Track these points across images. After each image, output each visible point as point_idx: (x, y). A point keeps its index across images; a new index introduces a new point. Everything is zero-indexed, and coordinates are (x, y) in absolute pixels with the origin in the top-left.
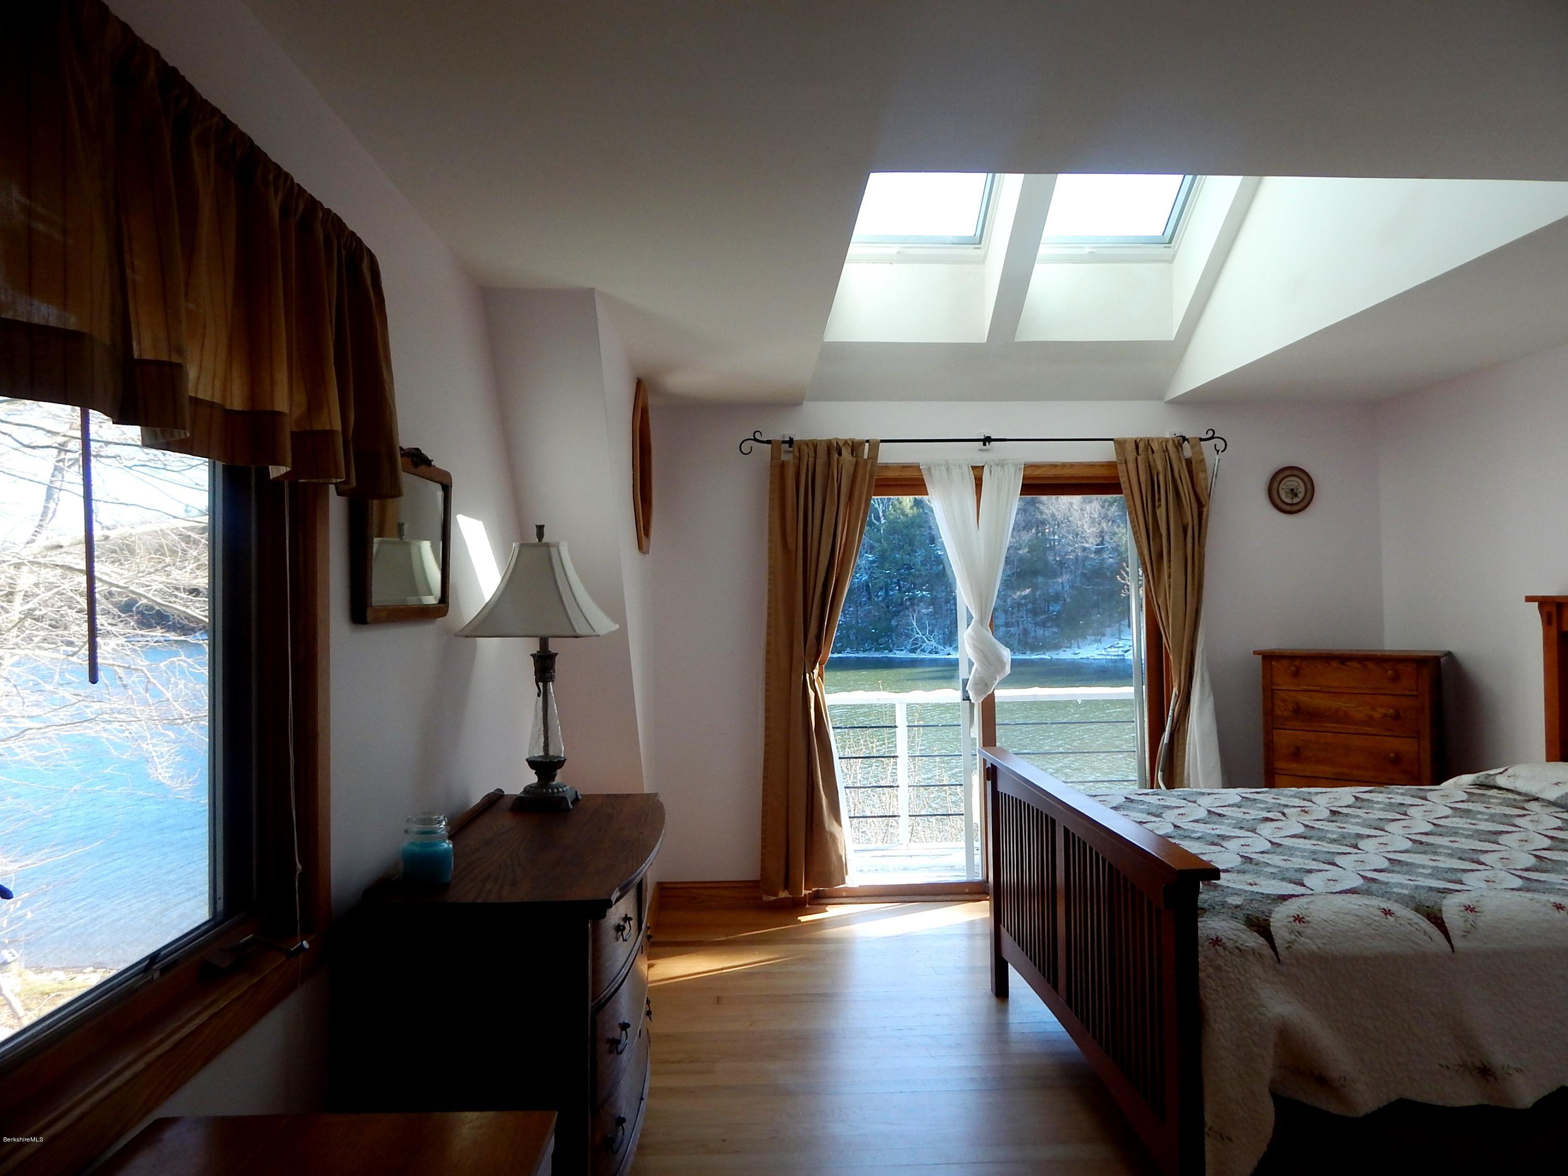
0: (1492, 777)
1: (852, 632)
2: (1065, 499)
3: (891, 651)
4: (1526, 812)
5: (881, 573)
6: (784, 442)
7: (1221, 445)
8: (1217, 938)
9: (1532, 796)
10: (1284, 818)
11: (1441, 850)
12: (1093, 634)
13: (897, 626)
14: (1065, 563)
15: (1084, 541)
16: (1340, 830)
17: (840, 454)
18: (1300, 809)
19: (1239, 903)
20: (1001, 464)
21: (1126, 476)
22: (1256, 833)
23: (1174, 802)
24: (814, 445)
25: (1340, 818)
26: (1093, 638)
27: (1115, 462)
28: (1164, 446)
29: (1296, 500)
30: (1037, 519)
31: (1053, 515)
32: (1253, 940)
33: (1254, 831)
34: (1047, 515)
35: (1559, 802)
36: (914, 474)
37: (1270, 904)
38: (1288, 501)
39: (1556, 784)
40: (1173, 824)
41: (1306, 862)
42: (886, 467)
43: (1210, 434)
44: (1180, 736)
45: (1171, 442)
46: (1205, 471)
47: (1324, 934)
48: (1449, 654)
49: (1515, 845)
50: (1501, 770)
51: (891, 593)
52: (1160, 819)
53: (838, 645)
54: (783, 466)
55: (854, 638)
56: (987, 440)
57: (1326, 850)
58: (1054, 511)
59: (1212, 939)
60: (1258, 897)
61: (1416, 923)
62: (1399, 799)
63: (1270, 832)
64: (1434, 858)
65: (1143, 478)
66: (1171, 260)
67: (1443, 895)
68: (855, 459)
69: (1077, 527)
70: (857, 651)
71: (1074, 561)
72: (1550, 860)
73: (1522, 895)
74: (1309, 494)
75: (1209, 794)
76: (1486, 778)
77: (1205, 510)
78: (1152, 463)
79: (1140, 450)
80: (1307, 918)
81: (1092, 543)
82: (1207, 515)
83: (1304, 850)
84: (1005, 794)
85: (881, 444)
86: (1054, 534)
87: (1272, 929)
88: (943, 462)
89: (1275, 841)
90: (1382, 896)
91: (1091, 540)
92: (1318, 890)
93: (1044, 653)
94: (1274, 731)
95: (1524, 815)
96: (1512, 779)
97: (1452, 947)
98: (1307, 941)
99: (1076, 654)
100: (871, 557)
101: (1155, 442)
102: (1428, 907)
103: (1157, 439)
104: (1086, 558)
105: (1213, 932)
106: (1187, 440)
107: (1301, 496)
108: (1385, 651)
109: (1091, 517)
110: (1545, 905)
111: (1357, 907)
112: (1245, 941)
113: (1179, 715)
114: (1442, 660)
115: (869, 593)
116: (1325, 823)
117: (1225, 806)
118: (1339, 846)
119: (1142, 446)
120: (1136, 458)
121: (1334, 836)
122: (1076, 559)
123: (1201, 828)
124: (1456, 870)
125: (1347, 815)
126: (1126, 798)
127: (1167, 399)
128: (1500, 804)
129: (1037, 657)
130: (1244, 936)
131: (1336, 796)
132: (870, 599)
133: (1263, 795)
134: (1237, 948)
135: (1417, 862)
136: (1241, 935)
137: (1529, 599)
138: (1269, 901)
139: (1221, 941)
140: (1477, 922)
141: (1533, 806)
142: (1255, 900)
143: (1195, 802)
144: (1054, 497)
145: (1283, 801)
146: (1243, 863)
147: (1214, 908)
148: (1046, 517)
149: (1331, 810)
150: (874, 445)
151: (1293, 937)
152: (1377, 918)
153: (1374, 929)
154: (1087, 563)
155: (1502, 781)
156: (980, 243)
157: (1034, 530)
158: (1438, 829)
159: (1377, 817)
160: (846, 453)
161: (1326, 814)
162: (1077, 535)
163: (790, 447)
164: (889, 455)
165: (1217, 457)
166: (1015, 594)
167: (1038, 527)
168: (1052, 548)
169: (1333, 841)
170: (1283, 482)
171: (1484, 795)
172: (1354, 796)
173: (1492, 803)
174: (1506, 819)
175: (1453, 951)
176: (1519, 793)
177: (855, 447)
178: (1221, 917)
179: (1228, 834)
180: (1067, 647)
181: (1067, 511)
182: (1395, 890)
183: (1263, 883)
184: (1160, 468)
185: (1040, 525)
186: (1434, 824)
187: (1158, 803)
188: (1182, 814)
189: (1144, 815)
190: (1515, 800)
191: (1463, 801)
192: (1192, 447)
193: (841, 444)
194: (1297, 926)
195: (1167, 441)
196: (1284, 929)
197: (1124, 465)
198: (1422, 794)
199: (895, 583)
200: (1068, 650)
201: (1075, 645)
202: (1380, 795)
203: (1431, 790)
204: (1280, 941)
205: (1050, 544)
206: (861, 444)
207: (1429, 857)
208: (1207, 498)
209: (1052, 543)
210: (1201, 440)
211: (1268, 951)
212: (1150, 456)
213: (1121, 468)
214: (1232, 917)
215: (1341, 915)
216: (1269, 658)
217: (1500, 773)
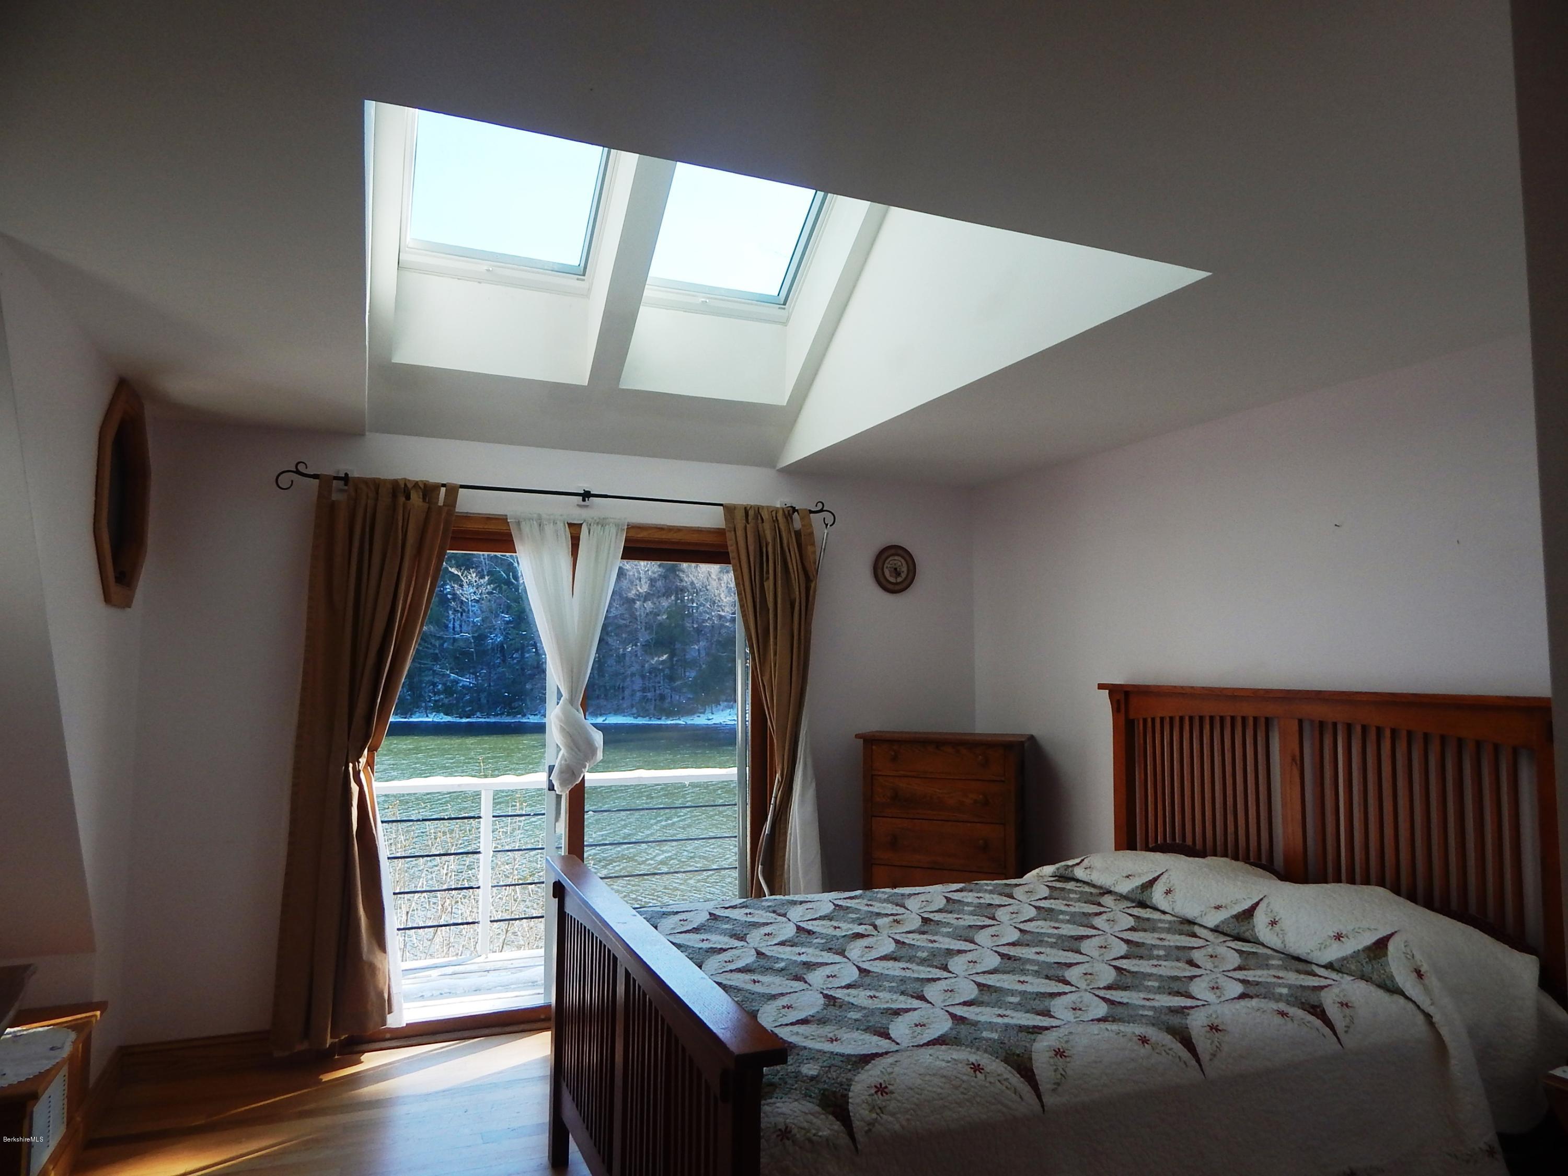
0: (1070, 869)
1: (483, 696)
2: (704, 568)
3: (524, 715)
4: (1102, 909)
5: (517, 634)
6: (336, 478)
7: (830, 520)
8: (787, 1127)
9: (1105, 888)
10: (875, 933)
11: (1028, 967)
12: (726, 701)
13: (532, 690)
14: (702, 631)
15: (720, 609)
16: (931, 945)
17: (408, 498)
18: (891, 918)
19: (815, 1073)
20: (602, 523)
21: (736, 544)
22: (845, 957)
23: (762, 916)
24: (376, 485)
25: (933, 927)
26: (726, 703)
27: (724, 529)
28: (774, 515)
29: (899, 580)
30: (677, 587)
31: (692, 583)
32: (827, 1127)
33: (842, 953)
34: (686, 583)
35: (1130, 896)
36: (503, 528)
37: (850, 1070)
38: (892, 580)
39: (1127, 877)
40: (756, 950)
41: (895, 997)
42: (467, 517)
43: (820, 507)
44: (782, 826)
45: (781, 512)
46: (813, 544)
47: (908, 1106)
48: (1032, 738)
49: (1095, 953)
50: (1078, 861)
51: (527, 655)
52: (742, 943)
53: (467, 709)
54: (333, 506)
55: (485, 701)
56: (586, 495)
57: (916, 975)
58: (694, 579)
59: (780, 1130)
60: (837, 1062)
61: (1006, 1079)
62: (988, 899)
63: (859, 953)
64: (1022, 979)
65: (751, 548)
66: (785, 323)
67: (1033, 1037)
68: (426, 505)
69: (715, 596)
70: (488, 716)
71: (711, 628)
72: (1129, 972)
73: (1109, 1028)
74: (911, 575)
75: (801, 903)
76: (1066, 870)
77: (813, 585)
78: (761, 533)
79: (750, 518)
80: (890, 1087)
81: (728, 612)
82: (815, 592)
83: (892, 979)
84: (571, 917)
85: (460, 489)
86: (693, 602)
87: (851, 1107)
88: (535, 516)
89: (865, 966)
90: (971, 1045)
91: (727, 609)
92: (905, 1042)
93: (679, 719)
94: (873, 818)
95: (1101, 913)
96: (1088, 871)
97: (1043, 1106)
98: (890, 1119)
99: (709, 720)
100: (507, 617)
101: (765, 511)
102: (1018, 1055)
103: (768, 507)
104: (722, 626)
105: (780, 1119)
106: (797, 511)
107: (903, 575)
108: (974, 734)
109: (727, 587)
110: (1130, 1040)
111: (944, 1064)
112: (819, 1129)
113: (781, 801)
114: (1026, 745)
115: (504, 656)
116: (916, 936)
117: (815, 919)
118: (929, 969)
119: (752, 514)
120: (746, 527)
121: (925, 955)
122: (713, 626)
123: (787, 953)
124: (1044, 995)
125: (938, 923)
126: (710, 914)
127: (777, 468)
128: (1079, 900)
129: (672, 722)
130: (817, 1122)
131: (928, 897)
132: (504, 661)
133: (857, 901)
134: (810, 1140)
135: (1006, 985)
136: (815, 1120)
137: (1101, 687)
138: (849, 1067)
139: (790, 1132)
140: (1067, 1070)
141: (1108, 900)
142: (833, 1065)
143: (784, 915)
144: (693, 565)
145: (877, 907)
146: (826, 1006)
147: (786, 1083)
148: (685, 584)
149: (922, 918)
150: (453, 490)
151: (874, 1116)
152: (965, 1078)
153: (962, 1093)
154: (723, 631)
155: (1079, 873)
156: (584, 275)
157: (673, 598)
158: (1026, 939)
159: (967, 923)
160: (416, 498)
161: (917, 922)
162: (714, 603)
163: (346, 485)
164: (468, 503)
165: (826, 531)
166: (653, 659)
167: (677, 594)
168: (691, 615)
169: (923, 962)
170: (888, 561)
171: (1063, 889)
172: (946, 897)
173: (1071, 900)
174: (1084, 920)
175: (1044, 1111)
176: (1094, 886)
177: (428, 490)
178: (794, 1096)
179: (814, 960)
180: (701, 713)
181: (705, 580)
182: (985, 1034)
183: (845, 1036)
184: (769, 539)
185: (679, 592)
186: (1021, 930)
187: (745, 919)
188: (768, 934)
189: (726, 939)
190: (1091, 893)
191: (1045, 898)
192: (802, 519)
193: (410, 486)
194: (879, 1099)
195: (777, 510)
196: (864, 1106)
197: (733, 533)
198: (1007, 890)
199: (532, 645)
200: (702, 715)
201: (708, 710)
202: (970, 894)
203: (1017, 885)
204: (858, 1123)
205: (688, 611)
206: (436, 487)
207: (1017, 977)
208: (814, 573)
209: (691, 610)
210: (811, 512)
211: (844, 1140)
212: (760, 525)
213: (730, 536)
214: (806, 1095)
215: (927, 1078)
216: (871, 741)
217: (1078, 864)
